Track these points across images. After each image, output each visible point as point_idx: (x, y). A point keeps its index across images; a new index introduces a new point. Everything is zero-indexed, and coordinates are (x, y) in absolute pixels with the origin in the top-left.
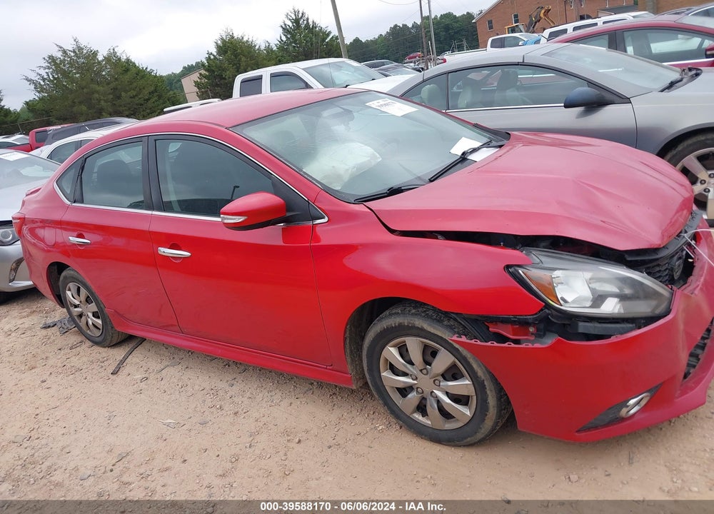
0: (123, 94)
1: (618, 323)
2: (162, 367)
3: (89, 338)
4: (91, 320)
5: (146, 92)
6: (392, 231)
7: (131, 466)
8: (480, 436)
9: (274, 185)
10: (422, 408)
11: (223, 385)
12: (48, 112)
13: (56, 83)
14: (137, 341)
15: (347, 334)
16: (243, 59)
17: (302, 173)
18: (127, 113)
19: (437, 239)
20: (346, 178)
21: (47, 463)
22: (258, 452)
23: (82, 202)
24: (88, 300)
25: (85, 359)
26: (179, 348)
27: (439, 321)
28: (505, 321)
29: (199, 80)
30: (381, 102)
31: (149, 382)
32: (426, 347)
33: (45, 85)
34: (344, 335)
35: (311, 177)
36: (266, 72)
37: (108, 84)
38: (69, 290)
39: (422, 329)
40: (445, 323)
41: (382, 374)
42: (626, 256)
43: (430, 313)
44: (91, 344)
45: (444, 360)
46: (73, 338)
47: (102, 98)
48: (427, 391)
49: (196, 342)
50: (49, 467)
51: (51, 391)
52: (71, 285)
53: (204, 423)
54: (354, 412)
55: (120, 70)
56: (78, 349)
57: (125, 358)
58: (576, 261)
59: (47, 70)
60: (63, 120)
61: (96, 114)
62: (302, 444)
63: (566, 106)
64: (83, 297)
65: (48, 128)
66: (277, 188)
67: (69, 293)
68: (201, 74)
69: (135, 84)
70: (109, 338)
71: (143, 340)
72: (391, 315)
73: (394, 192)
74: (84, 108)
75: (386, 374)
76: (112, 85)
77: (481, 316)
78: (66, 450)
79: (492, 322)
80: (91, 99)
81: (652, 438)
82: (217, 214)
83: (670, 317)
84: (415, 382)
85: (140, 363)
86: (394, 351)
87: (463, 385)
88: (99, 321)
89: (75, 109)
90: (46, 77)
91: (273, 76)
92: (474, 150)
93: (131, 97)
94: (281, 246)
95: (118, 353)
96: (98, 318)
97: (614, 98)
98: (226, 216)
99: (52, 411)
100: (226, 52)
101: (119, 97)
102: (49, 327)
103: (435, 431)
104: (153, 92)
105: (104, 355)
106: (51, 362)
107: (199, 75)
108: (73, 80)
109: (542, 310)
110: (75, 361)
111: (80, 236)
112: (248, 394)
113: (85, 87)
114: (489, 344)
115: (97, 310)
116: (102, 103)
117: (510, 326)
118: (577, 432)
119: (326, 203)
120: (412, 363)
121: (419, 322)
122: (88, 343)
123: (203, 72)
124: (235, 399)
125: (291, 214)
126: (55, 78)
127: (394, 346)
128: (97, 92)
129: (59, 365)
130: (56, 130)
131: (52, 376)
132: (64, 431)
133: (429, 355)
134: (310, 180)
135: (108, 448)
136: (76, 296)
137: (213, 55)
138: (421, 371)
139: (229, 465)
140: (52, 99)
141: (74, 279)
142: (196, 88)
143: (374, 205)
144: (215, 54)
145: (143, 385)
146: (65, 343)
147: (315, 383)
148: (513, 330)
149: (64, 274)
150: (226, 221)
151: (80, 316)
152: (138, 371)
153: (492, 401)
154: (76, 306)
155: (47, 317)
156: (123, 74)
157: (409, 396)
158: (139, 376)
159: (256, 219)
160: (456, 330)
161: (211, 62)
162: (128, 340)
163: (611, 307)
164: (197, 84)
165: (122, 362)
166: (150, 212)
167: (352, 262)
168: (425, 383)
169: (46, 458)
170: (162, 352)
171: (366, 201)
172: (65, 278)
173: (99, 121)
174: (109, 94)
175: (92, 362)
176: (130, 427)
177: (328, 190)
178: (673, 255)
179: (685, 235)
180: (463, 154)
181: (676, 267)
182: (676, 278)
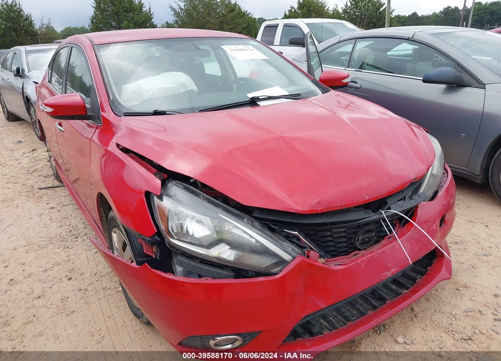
0: (225, 26)
2: (69, 203)
23: (51, 83)
31: (52, 210)
33: (181, 13)
36: (281, 22)
37: (218, 18)
55: (228, 10)
63: (424, 81)
69: (235, 21)
73: (157, 113)
76: (221, 20)
83: (275, 277)
90: (183, 7)
92: (271, 98)
97: (472, 82)
101: (222, 28)
109: (154, 235)
118: (179, 345)
125: (91, 114)
137: (294, 9)
145: (46, 212)
148: (146, 246)
156: (229, 13)
158: (52, 205)
174: (217, 25)
178: (359, 227)
179: (383, 212)
180: (251, 99)
181: (361, 238)
182: (358, 245)
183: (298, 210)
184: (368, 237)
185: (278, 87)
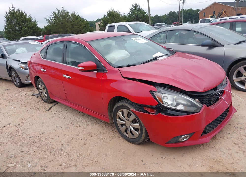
0: (75, 26)
1: (182, 112)
2: (61, 111)
3: (43, 100)
4: (44, 94)
5: (82, 26)
6: (123, 77)
7: (44, 136)
8: (140, 141)
9: (95, 60)
10: (126, 131)
11: (77, 118)
12: (51, 30)
13: (55, 21)
14: (57, 103)
15: (109, 106)
16: (115, 18)
17: (103, 57)
18: (75, 33)
19: (136, 81)
20: (117, 60)
21: (22, 132)
22: (79, 137)
23: (46, 59)
24: (44, 88)
25: (41, 106)
26: (67, 106)
27: (132, 105)
28: (148, 107)
29: (100, 24)
30: (137, 38)
31: (56, 114)
32: (129, 113)
33: (51, 21)
34: (108, 107)
35: (106, 59)
36: (116, 24)
37: (71, 23)
38: (40, 85)
39: (128, 107)
40: (134, 106)
41: (117, 120)
42: (189, 93)
43: (131, 103)
44: (44, 102)
45: (132, 117)
46: (39, 100)
47: (68, 27)
48: (128, 126)
49: (72, 105)
50: (22, 133)
51: (29, 113)
52: (40, 83)
53: (67, 128)
54: (110, 131)
55: (75, 19)
56: (40, 103)
57: (52, 107)
58: (171, 92)
59: (52, 17)
60: (55, 33)
61: (66, 32)
62: (92, 137)
63: (202, 46)
64: (43, 87)
65: (50, 35)
66: (96, 61)
67: (39, 85)
68: (101, 22)
69: (79, 24)
70: (48, 100)
71: (58, 103)
72: (120, 102)
73: (128, 66)
74: (62, 30)
75: (118, 120)
76: (72, 23)
77: (142, 105)
78: (28, 129)
79: (145, 107)
80: (64, 27)
81: (192, 150)
82: (77, 66)
83: (199, 113)
84: (125, 123)
85: (56, 109)
86: (120, 113)
87: (137, 125)
88: (46, 95)
89: (59, 30)
90: (52, 18)
91: (119, 26)
92: (160, 56)
93: (77, 28)
94: (95, 78)
95: (50, 105)
96: (46, 94)
97: (218, 45)
98: (79, 67)
99: (28, 119)
100: (110, 16)
101: (73, 27)
102: (34, 95)
103: (129, 139)
104: (84, 27)
105: (46, 105)
106: (31, 105)
107: (100, 22)
108: (60, 21)
109: (158, 105)
110: (38, 106)
111: (44, 69)
112: (82, 122)
113: (64, 23)
114: (145, 113)
115: (46, 92)
116: (68, 29)
117: (149, 108)
118: (166, 143)
119: (108, 67)
120: (124, 117)
121: (127, 105)
122: (43, 101)
123: (102, 22)
124: (78, 123)
125: (98, 69)
126: (55, 19)
127: (120, 111)
128: (67, 25)
129: (34, 106)
130: (52, 36)
131: (31, 109)
132: (29, 124)
133: (129, 115)
134: (105, 60)
135: (39, 130)
136: (41, 87)
137: (106, 16)
138: (127, 119)
139: (70, 140)
140: (53, 26)
141: (41, 82)
142: (99, 27)
143: (120, 69)
144: (107, 16)
145: (54, 115)
146: (37, 100)
147: (102, 121)
148: (150, 110)
149: (39, 79)
150: (79, 69)
151: (42, 93)
152: (54, 111)
153: (144, 131)
154: (41, 90)
155: (34, 93)
156: (76, 20)
157: (123, 127)
158: (54, 113)
159: (88, 69)
160: (136, 108)
161: (105, 19)
162: (54, 102)
163: (180, 107)
164: (99, 25)
165: (51, 108)
166: (62, 64)
167: (113, 85)
168: (127, 123)
169: (22, 131)
170: (63, 107)
171: (119, 68)
172: (39, 81)
173: (66, 34)
174: (71, 26)
175: (42, 107)
176: (47, 126)
177: (109, 63)
178: (211, 96)
179: (217, 90)
180: (155, 57)
181: (212, 100)
182: (212, 103)
183: (200, 91)
184: (214, 100)
185: (159, 52)
